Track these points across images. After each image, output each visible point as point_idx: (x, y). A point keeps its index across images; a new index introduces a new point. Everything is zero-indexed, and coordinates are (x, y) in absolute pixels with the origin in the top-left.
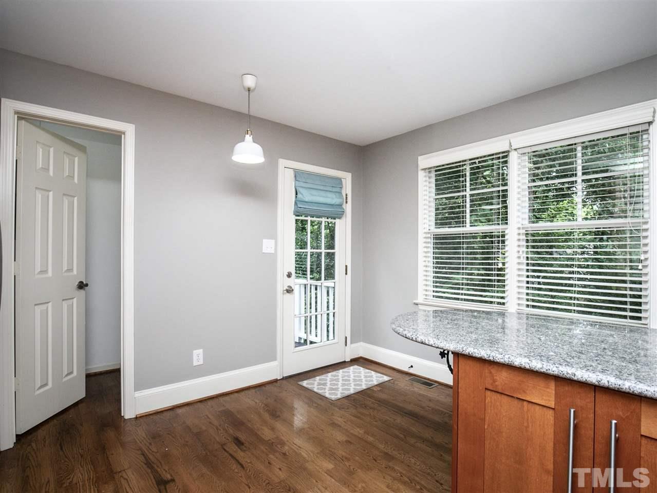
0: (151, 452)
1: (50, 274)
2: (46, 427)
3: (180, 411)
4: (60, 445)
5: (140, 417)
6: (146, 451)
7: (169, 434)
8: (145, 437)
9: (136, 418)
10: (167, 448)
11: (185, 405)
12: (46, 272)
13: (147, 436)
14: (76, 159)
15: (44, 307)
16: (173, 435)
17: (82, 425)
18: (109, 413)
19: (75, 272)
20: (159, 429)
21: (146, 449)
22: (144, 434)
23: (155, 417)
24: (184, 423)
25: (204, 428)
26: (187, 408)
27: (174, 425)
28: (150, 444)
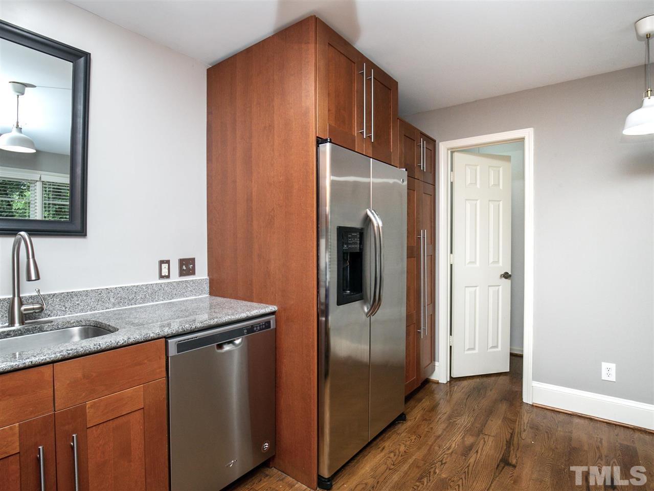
0: (519, 435)
1: (478, 264)
2: (470, 381)
3: (577, 420)
4: (469, 396)
5: (536, 406)
6: (516, 434)
7: (547, 432)
8: (526, 423)
9: (533, 406)
10: (535, 441)
11: (587, 418)
12: (475, 262)
13: (528, 423)
14: (501, 169)
15: (473, 289)
16: (550, 436)
17: (491, 390)
18: (516, 391)
19: (501, 264)
20: (542, 424)
21: (518, 432)
22: (527, 421)
23: (548, 413)
24: (571, 432)
25: (586, 448)
26: (587, 421)
27: (559, 429)
28: (525, 431)
